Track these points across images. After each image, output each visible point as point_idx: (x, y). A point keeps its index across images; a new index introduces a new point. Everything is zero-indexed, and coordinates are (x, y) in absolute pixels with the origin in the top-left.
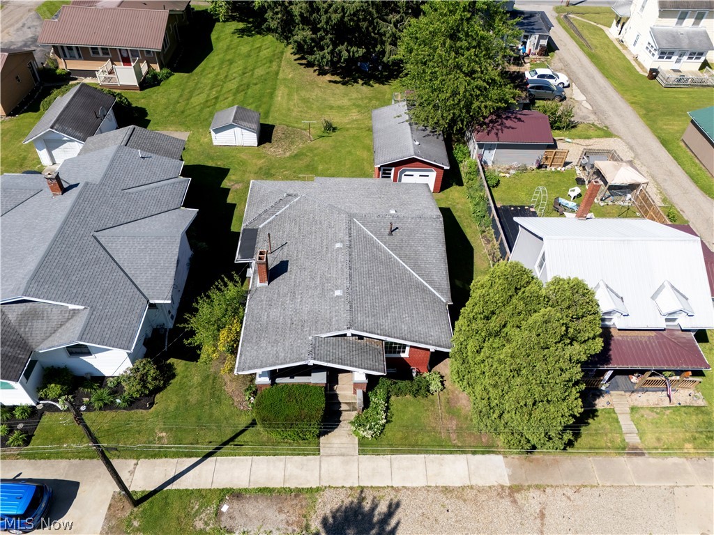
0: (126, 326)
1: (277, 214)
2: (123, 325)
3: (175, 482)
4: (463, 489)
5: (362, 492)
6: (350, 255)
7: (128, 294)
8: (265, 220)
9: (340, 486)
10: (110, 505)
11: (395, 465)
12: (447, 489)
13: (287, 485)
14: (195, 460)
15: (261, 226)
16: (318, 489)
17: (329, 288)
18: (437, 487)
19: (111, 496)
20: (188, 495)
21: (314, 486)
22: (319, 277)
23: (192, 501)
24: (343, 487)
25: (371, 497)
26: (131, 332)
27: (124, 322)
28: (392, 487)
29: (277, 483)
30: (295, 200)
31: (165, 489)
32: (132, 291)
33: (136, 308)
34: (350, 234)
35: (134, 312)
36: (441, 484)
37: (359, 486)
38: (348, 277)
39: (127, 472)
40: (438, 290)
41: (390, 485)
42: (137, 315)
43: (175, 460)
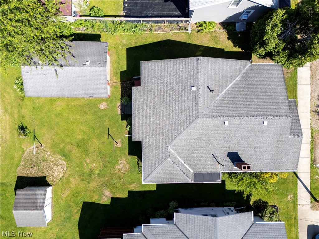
0: (273, 229)
1: (183, 162)
2: (273, 231)
3: (307, 187)
4: (312, 70)
5: (313, 111)
6: (236, 116)
7: (253, 235)
8: (187, 170)
9: (310, 120)
10: (316, 210)
11: (302, 97)
12: (312, 77)
13: (310, 142)
14: (299, 181)
15: (192, 171)
16: (312, 130)
17: (259, 128)
18: (311, 81)
19: (313, 211)
20: (313, 181)
21: (310, 131)
22: (248, 134)
23: (315, 179)
24: (311, 119)
25: (315, 108)
26: (275, 226)
27: (271, 231)
28: (311, 99)
29: (309, 146)
30: (173, 152)
31: (310, 190)
32: (250, 234)
33: (260, 228)
34: (217, 116)
35: (263, 228)
36: (309, 79)
37: (311, 112)
38: (254, 118)
39: (303, 208)
40: (244, 67)
41: (310, 100)
42: (264, 226)
43: (298, 189)
